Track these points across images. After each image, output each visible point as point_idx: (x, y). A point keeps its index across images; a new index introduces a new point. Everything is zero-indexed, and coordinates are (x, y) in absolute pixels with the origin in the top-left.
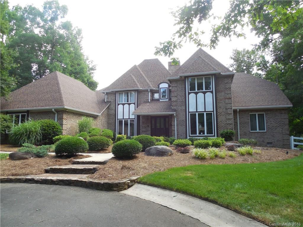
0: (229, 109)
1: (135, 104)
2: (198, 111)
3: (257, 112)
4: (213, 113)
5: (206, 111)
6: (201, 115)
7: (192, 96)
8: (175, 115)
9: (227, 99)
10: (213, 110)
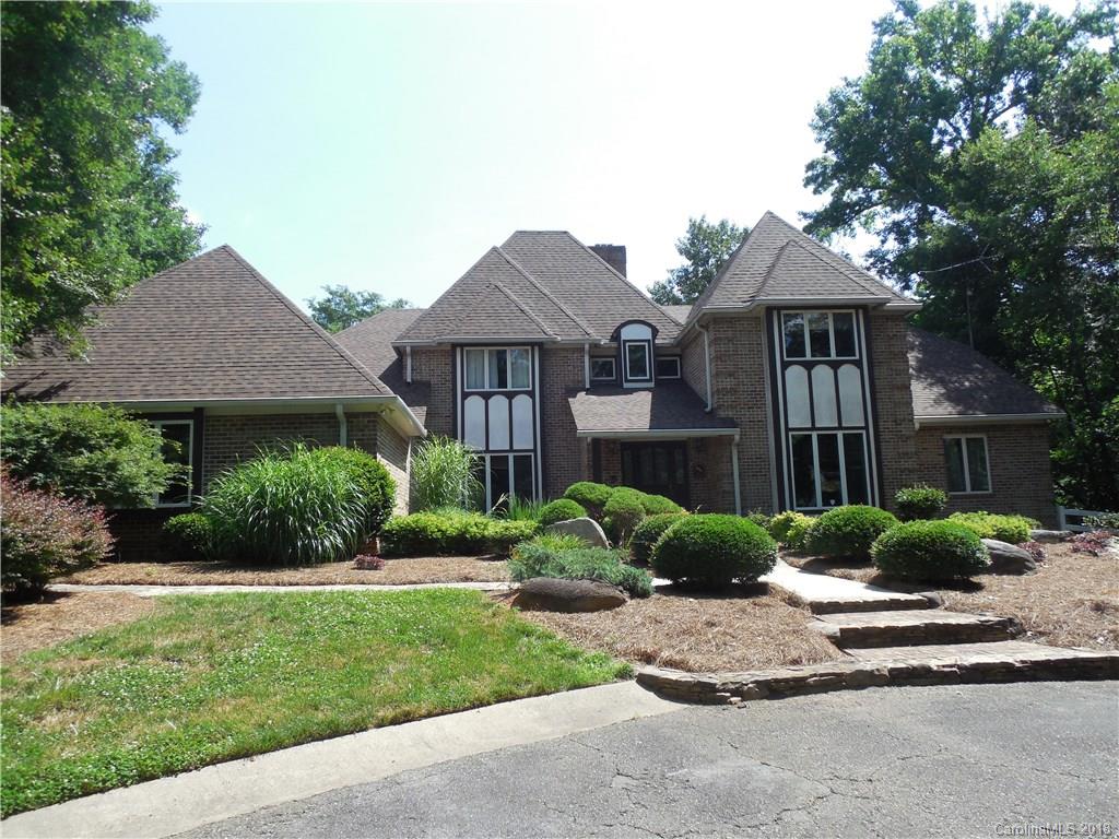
0: (904, 420)
1: (533, 397)
2: (817, 425)
3: (966, 432)
4: (864, 432)
5: (844, 425)
6: (828, 442)
7: (795, 374)
8: (737, 437)
9: (898, 388)
10: (863, 425)
